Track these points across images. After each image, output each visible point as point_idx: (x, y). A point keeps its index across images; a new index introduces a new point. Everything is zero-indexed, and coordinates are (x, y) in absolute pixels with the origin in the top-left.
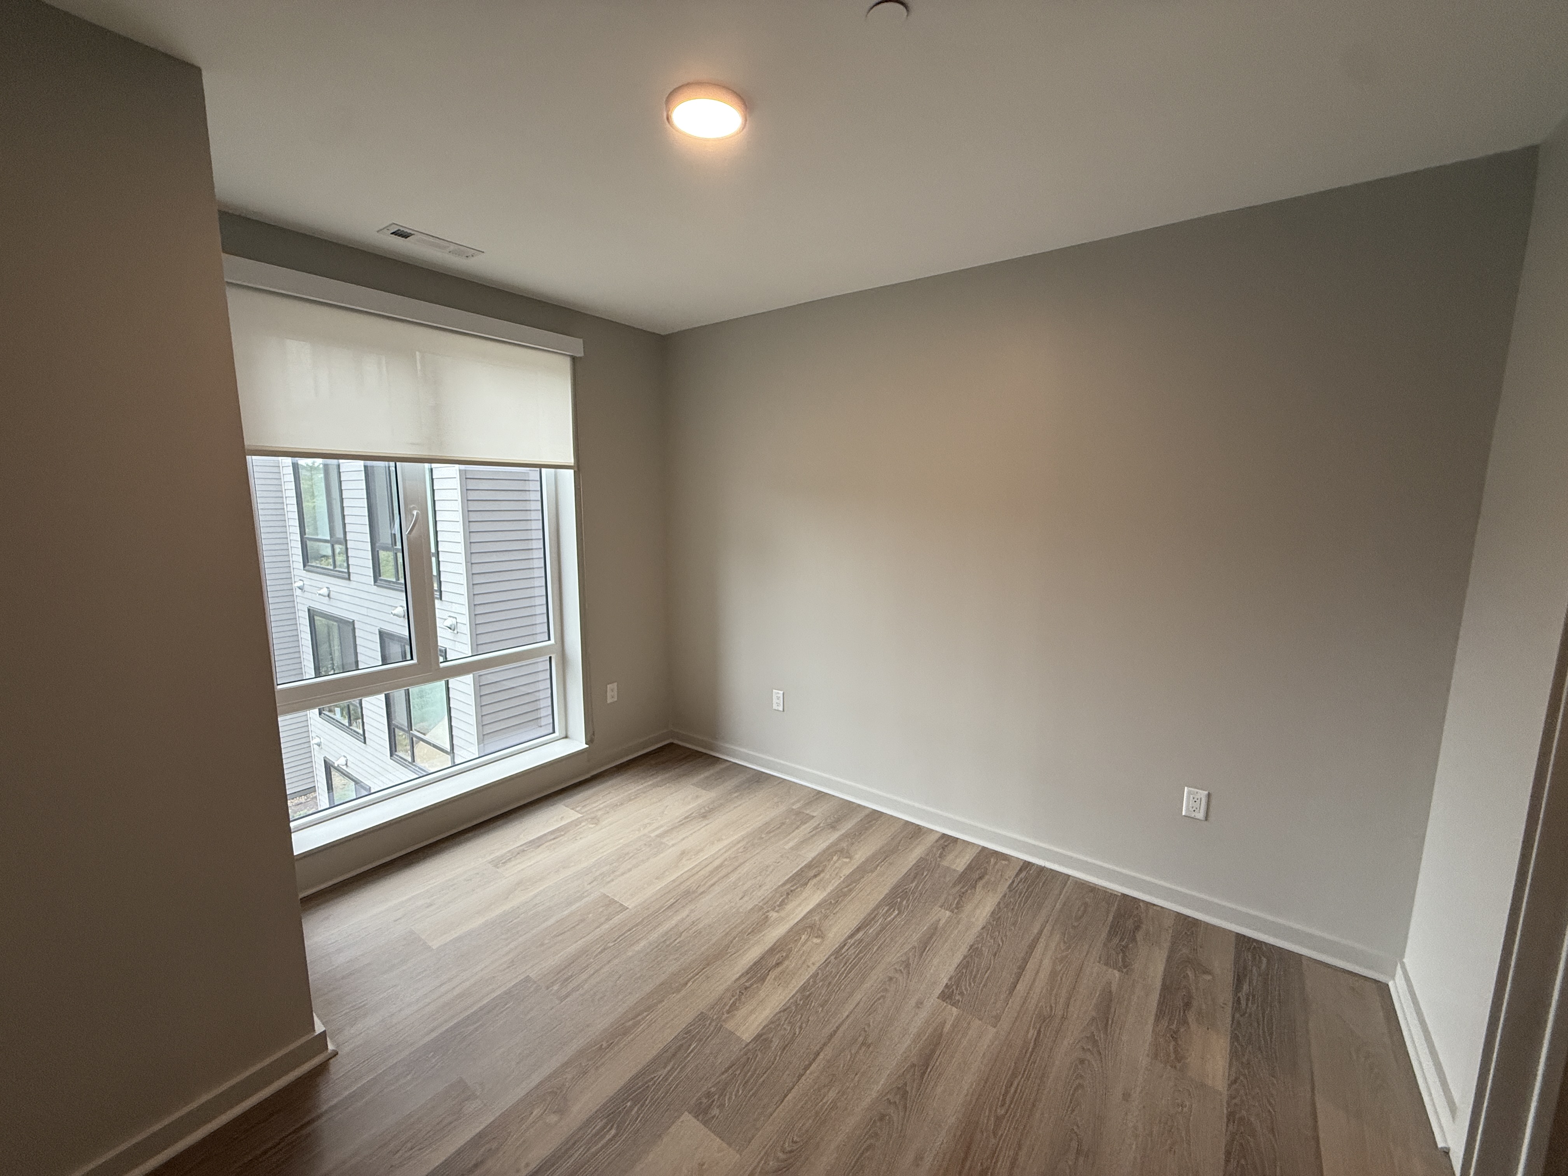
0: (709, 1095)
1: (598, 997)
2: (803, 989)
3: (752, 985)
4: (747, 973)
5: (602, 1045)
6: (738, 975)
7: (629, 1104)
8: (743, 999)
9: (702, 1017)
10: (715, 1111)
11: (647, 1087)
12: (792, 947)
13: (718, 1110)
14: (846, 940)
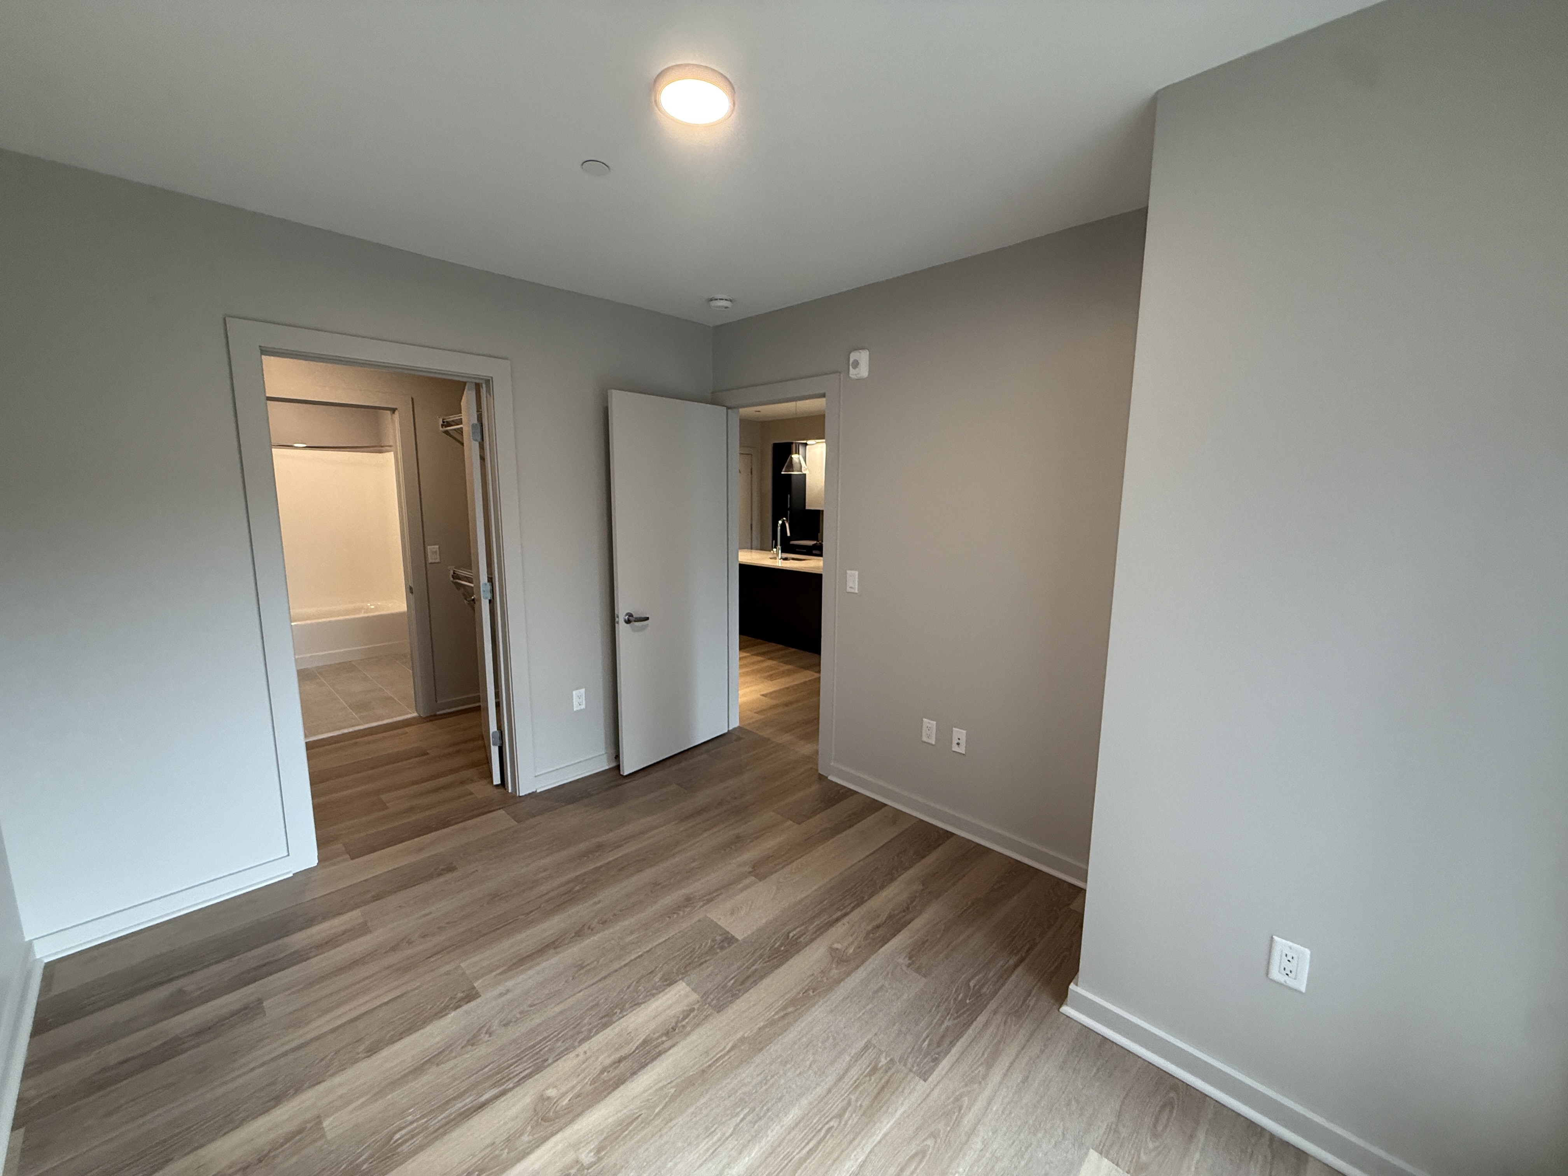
0: (722, 948)
1: (831, 1040)
2: (606, 1026)
3: (661, 1036)
4: (660, 1054)
5: (813, 992)
6: (671, 1051)
7: (782, 948)
8: (674, 1021)
9: (720, 1008)
10: (718, 938)
11: (770, 957)
12: (590, 1085)
13: (717, 938)
14: (513, 1088)
